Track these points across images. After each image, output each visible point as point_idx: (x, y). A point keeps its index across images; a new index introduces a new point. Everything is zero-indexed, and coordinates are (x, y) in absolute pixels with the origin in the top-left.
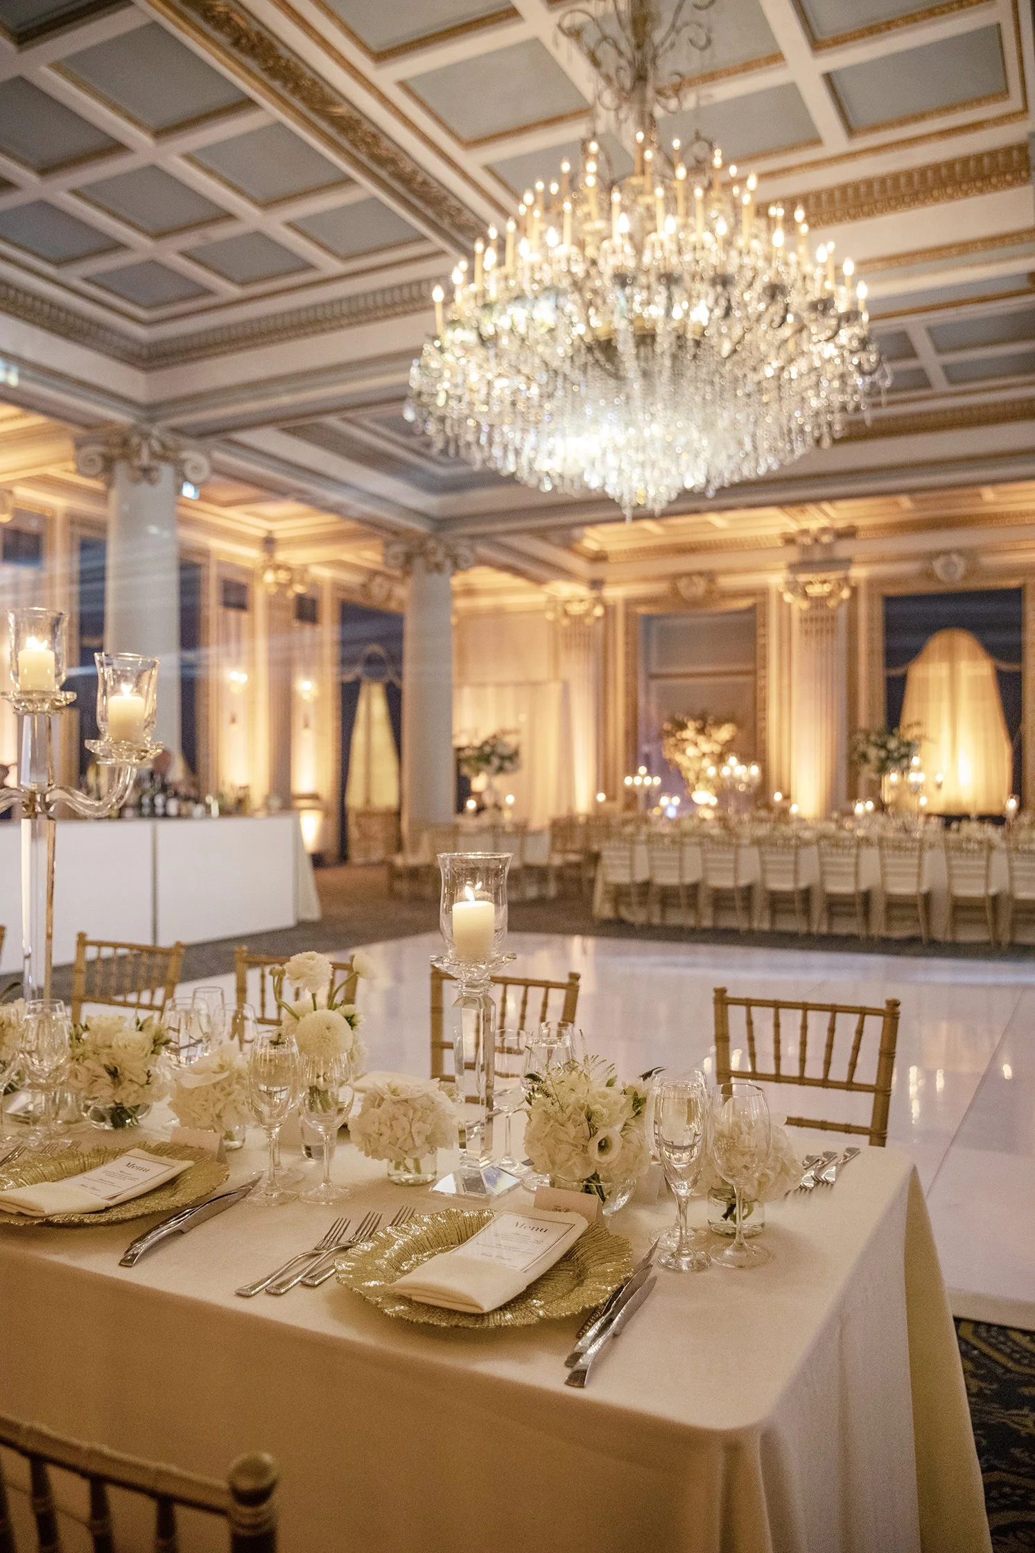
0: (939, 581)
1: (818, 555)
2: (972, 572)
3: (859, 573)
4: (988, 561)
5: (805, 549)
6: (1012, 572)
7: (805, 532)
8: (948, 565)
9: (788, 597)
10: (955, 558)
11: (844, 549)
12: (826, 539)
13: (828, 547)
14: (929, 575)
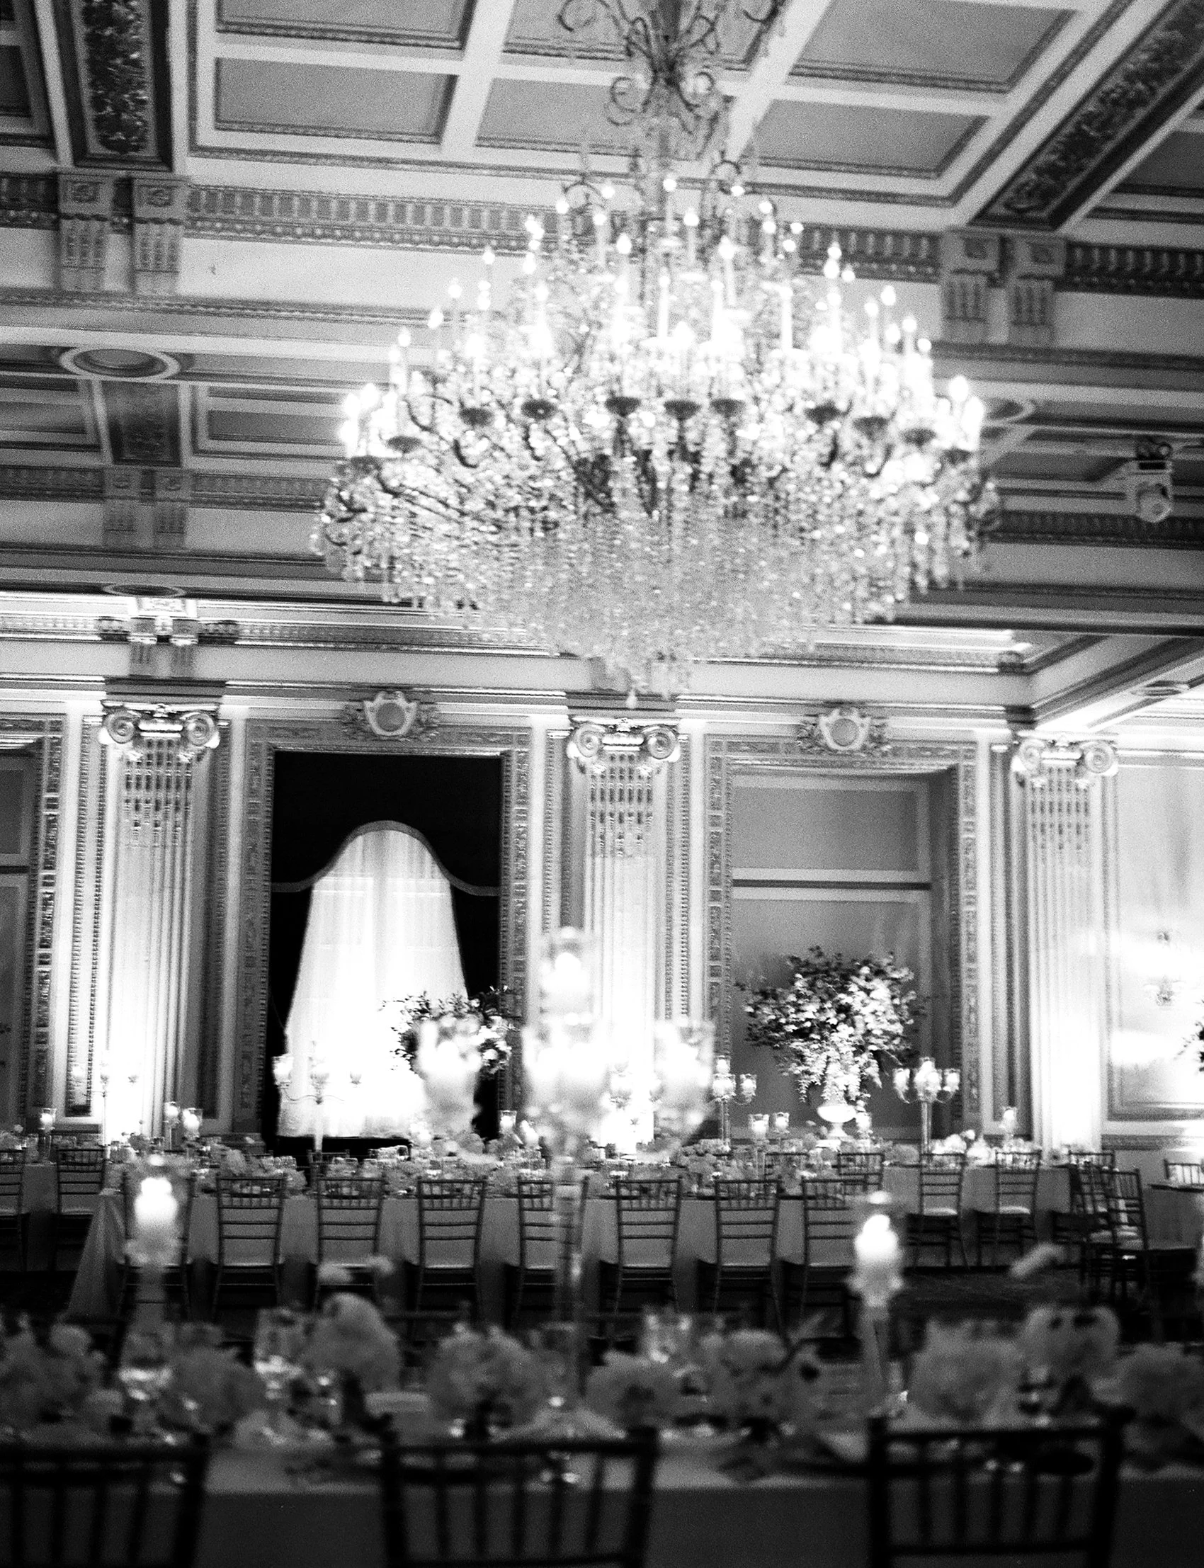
0: (371, 735)
1: (163, 668)
2: (424, 725)
3: (235, 709)
4: (450, 710)
5: (140, 653)
6: (486, 734)
7: (146, 623)
8: (387, 712)
9: (104, 736)
10: (400, 701)
11: (211, 664)
12: (181, 641)
13: (183, 656)
14: (353, 723)
